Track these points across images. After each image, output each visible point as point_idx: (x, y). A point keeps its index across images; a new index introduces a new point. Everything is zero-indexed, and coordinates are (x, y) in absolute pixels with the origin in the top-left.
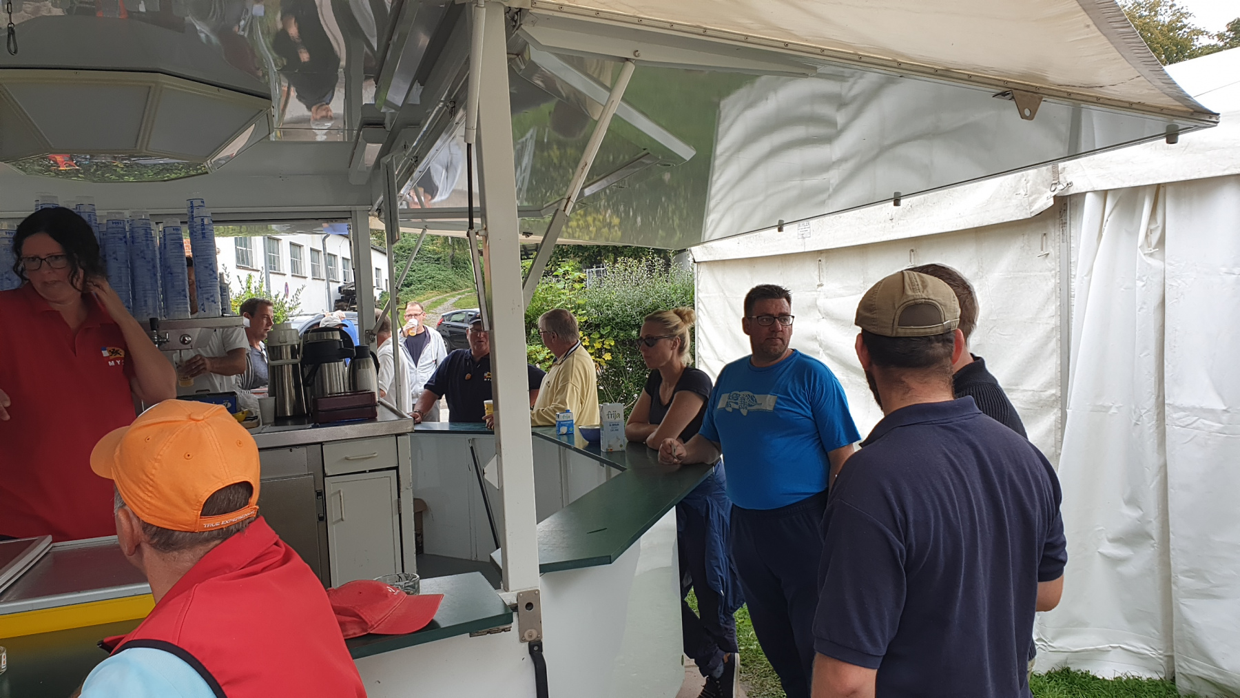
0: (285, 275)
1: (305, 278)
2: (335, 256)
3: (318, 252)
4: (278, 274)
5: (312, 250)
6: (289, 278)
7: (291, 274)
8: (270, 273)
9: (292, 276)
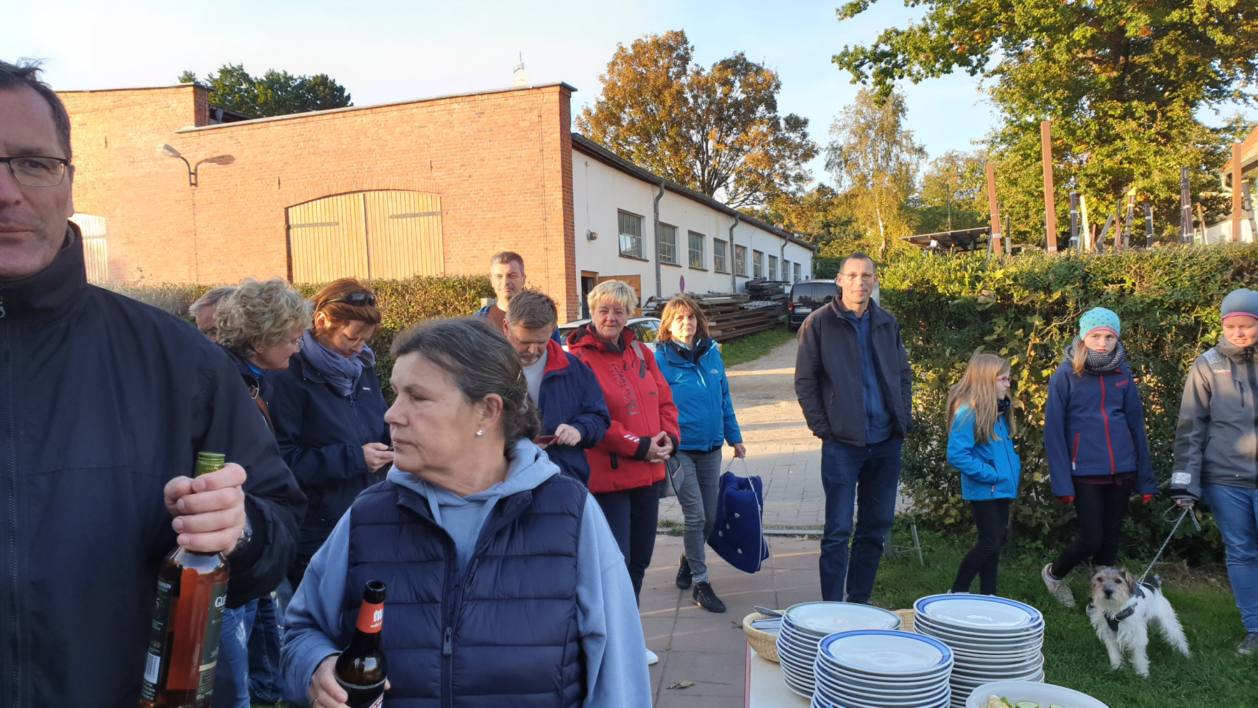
0: (680, 267)
1: (706, 271)
2: (744, 248)
3: (724, 242)
4: (672, 265)
5: (716, 240)
6: (685, 271)
7: (688, 265)
8: (661, 263)
9: (690, 268)
